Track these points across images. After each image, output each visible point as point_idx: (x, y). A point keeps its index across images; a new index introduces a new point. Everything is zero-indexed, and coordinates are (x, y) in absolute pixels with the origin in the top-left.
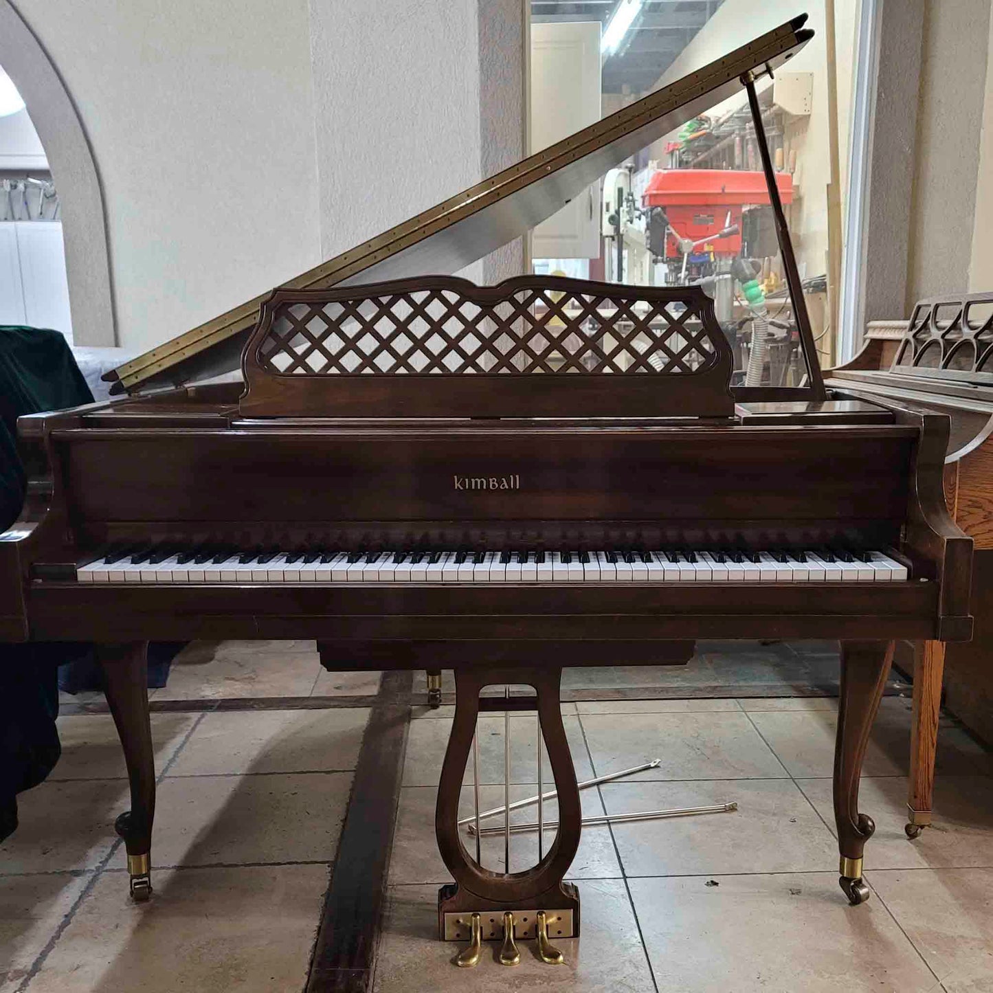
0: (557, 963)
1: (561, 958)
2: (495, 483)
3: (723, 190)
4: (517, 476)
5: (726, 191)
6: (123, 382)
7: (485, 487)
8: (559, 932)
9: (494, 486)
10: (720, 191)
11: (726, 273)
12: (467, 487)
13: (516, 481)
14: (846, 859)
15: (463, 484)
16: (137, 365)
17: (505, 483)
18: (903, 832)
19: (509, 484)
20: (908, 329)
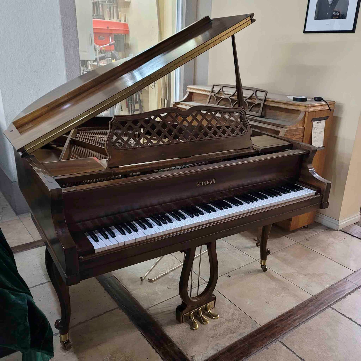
0: (218, 318)
1: (218, 316)
2: (209, 182)
3: (108, 28)
4: (215, 179)
5: (109, 28)
6: (27, 152)
7: (206, 184)
8: (211, 308)
9: (208, 183)
10: (107, 28)
11: (110, 57)
12: (201, 185)
13: (214, 180)
14: (263, 261)
15: (200, 185)
16: (34, 144)
17: (211, 182)
18: (256, 245)
19: (212, 182)
20: (211, 92)
